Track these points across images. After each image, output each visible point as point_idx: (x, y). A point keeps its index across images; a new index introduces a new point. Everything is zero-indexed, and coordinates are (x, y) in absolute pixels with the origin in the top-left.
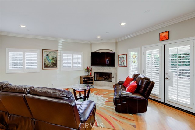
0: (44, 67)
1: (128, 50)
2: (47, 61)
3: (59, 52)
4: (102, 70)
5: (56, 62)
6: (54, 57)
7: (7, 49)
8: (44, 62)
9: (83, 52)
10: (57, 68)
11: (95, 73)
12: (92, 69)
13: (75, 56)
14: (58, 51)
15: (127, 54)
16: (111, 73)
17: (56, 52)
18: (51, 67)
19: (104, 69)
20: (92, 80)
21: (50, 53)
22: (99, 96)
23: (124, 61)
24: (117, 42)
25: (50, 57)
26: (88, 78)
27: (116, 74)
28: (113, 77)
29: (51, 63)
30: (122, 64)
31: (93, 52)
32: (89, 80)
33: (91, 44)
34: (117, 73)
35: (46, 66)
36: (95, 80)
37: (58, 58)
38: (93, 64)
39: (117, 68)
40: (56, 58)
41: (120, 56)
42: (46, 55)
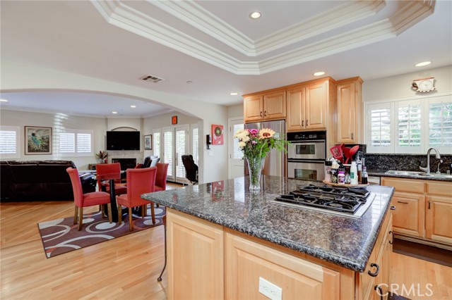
0: (28, 152)
3: (54, 130)
4: (123, 155)
5: (49, 145)
6: (45, 138)
8: (29, 144)
9: (93, 131)
11: (113, 159)
12: (108, 155)
13: (79, 135)
14: (52, 128)
15: (152, 135)
16: (135, 159)
17: (48, 130)
18: (40, 152)
19: (125, 155)
21: (37, 131)
24: (143, 119)
25: (38, 136)
27: (142, 160)
29: (40, 146)
31: (110, 130)
33: (106, 119)
35: (31, 150)
37: (52, 139)
38: (109, 147)
39: (143, 152)
40: (48, 138)
41: (146, 137)
42: (31, 135)
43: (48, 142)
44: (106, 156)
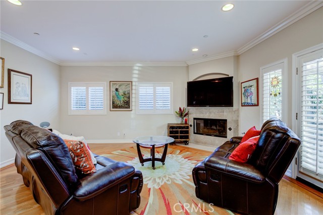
0: (113, 108)
1: (261, 68)
2: (116, 99)
3: (134, 83)
4: (207, 114)
5: (129, 100)
6: (126, 93)
7: (69, 83)
8: (113, 100)
9: (172, 83)
10: (130, 109)
11: (194, 119)
12: (190, 113)
13: (158, 89)
14: (132, 82)
15: (257, 79)
16: (226, 120)
17: (129, 84)
18: (122, 108)
19: (210, 113)
20: (187, 132)
21: (120, 86)
22: (189, 161)
23: (251, 93)
24: (238, 56)
25: (121, 92)
26: (180, 127)
27: (237, 122)
28: (230, 129)
29: (122, 102)
30: (249, 101)
31: (191, 80)
32: (181, 132)
33: (188, 67)
34: (238, 120)
35: (115, 106)
36: (194, 133)
37: (132, 94)
38: (190, 103)
39: (238, 110)
40: (129, 93)
41: (244, 85)
42: (115, 90)
43: (129, 98)
44: (187, 114)
